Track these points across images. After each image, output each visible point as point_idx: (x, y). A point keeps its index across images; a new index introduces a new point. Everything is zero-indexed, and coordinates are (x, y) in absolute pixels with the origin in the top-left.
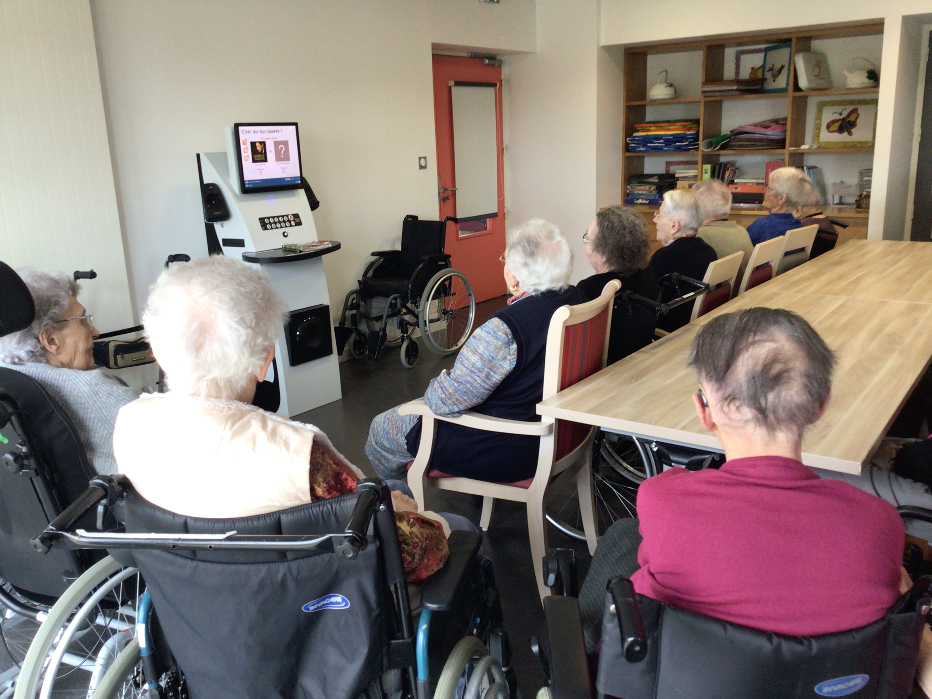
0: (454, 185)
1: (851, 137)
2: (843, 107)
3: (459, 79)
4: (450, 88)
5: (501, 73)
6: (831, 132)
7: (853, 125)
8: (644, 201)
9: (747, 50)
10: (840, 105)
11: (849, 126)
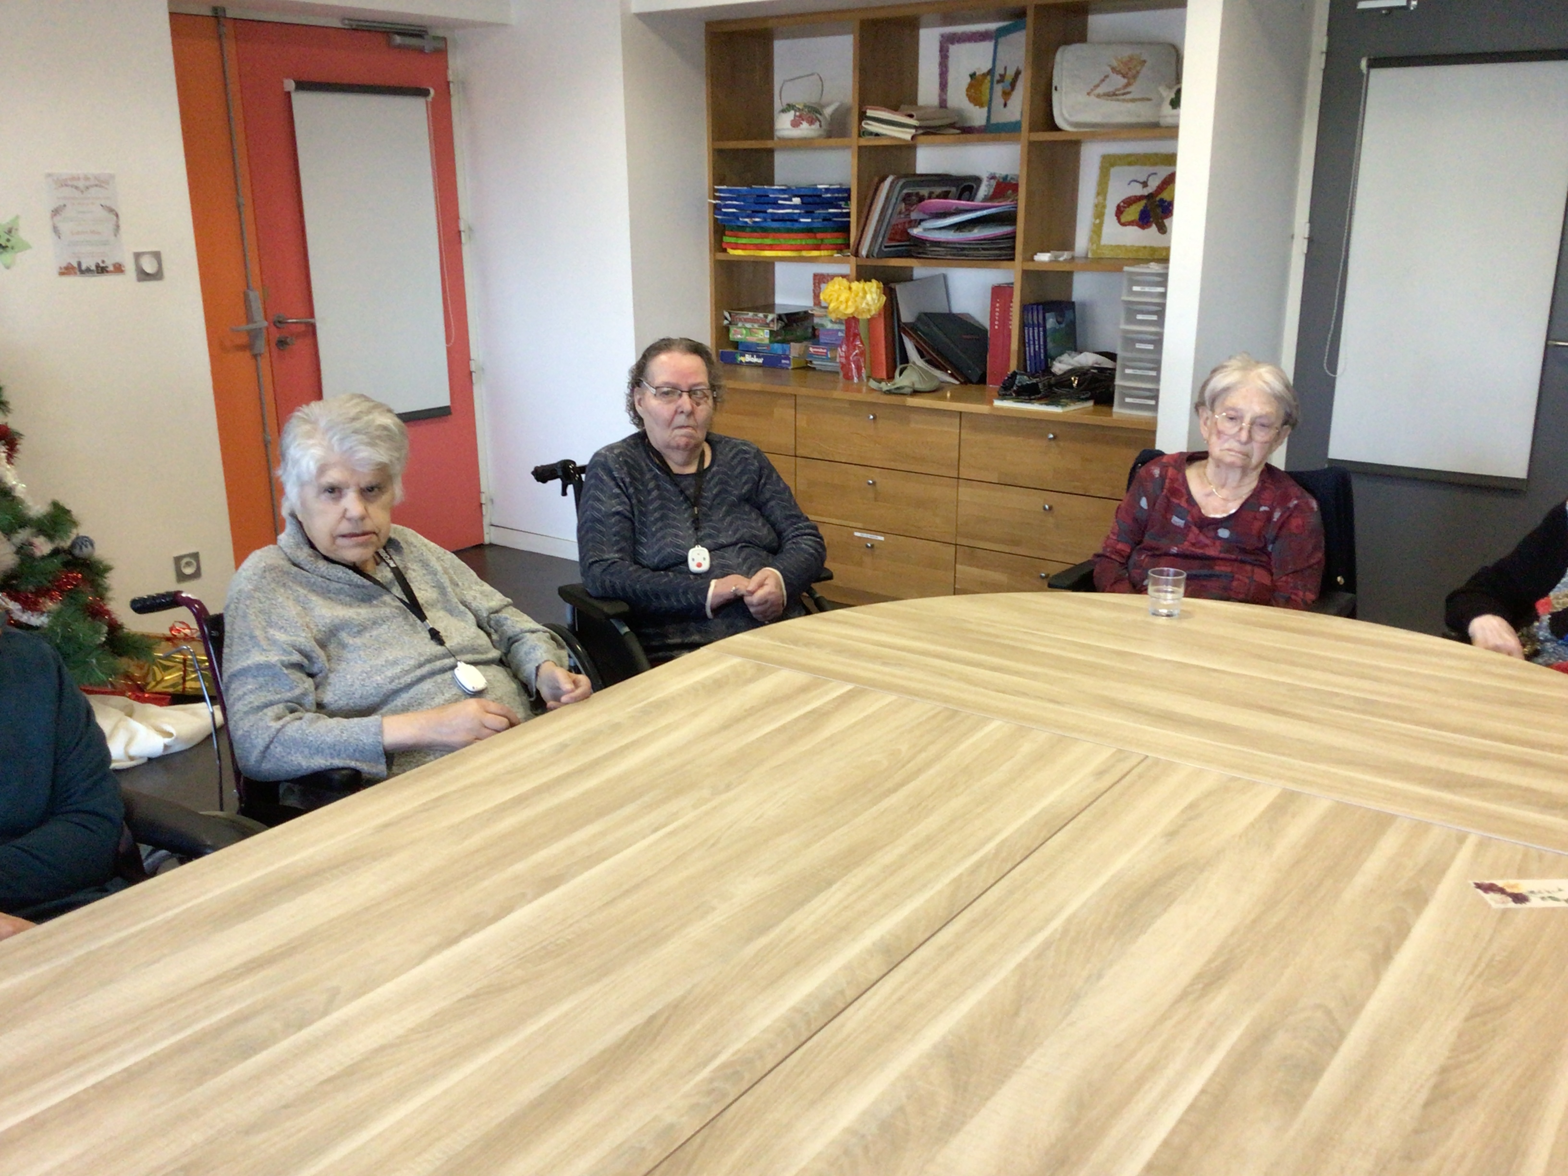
0: (312, 315)
1: (1163, 236)
2: (1152, 169)
3: (305, 78)
4: (288, 94)
5: (446, 67)
6: (1123, 224)
7: (1167, 209)
8: (755, 360)
9: (963, 33)
10: (1144, 164)
11: (1159, 210)
